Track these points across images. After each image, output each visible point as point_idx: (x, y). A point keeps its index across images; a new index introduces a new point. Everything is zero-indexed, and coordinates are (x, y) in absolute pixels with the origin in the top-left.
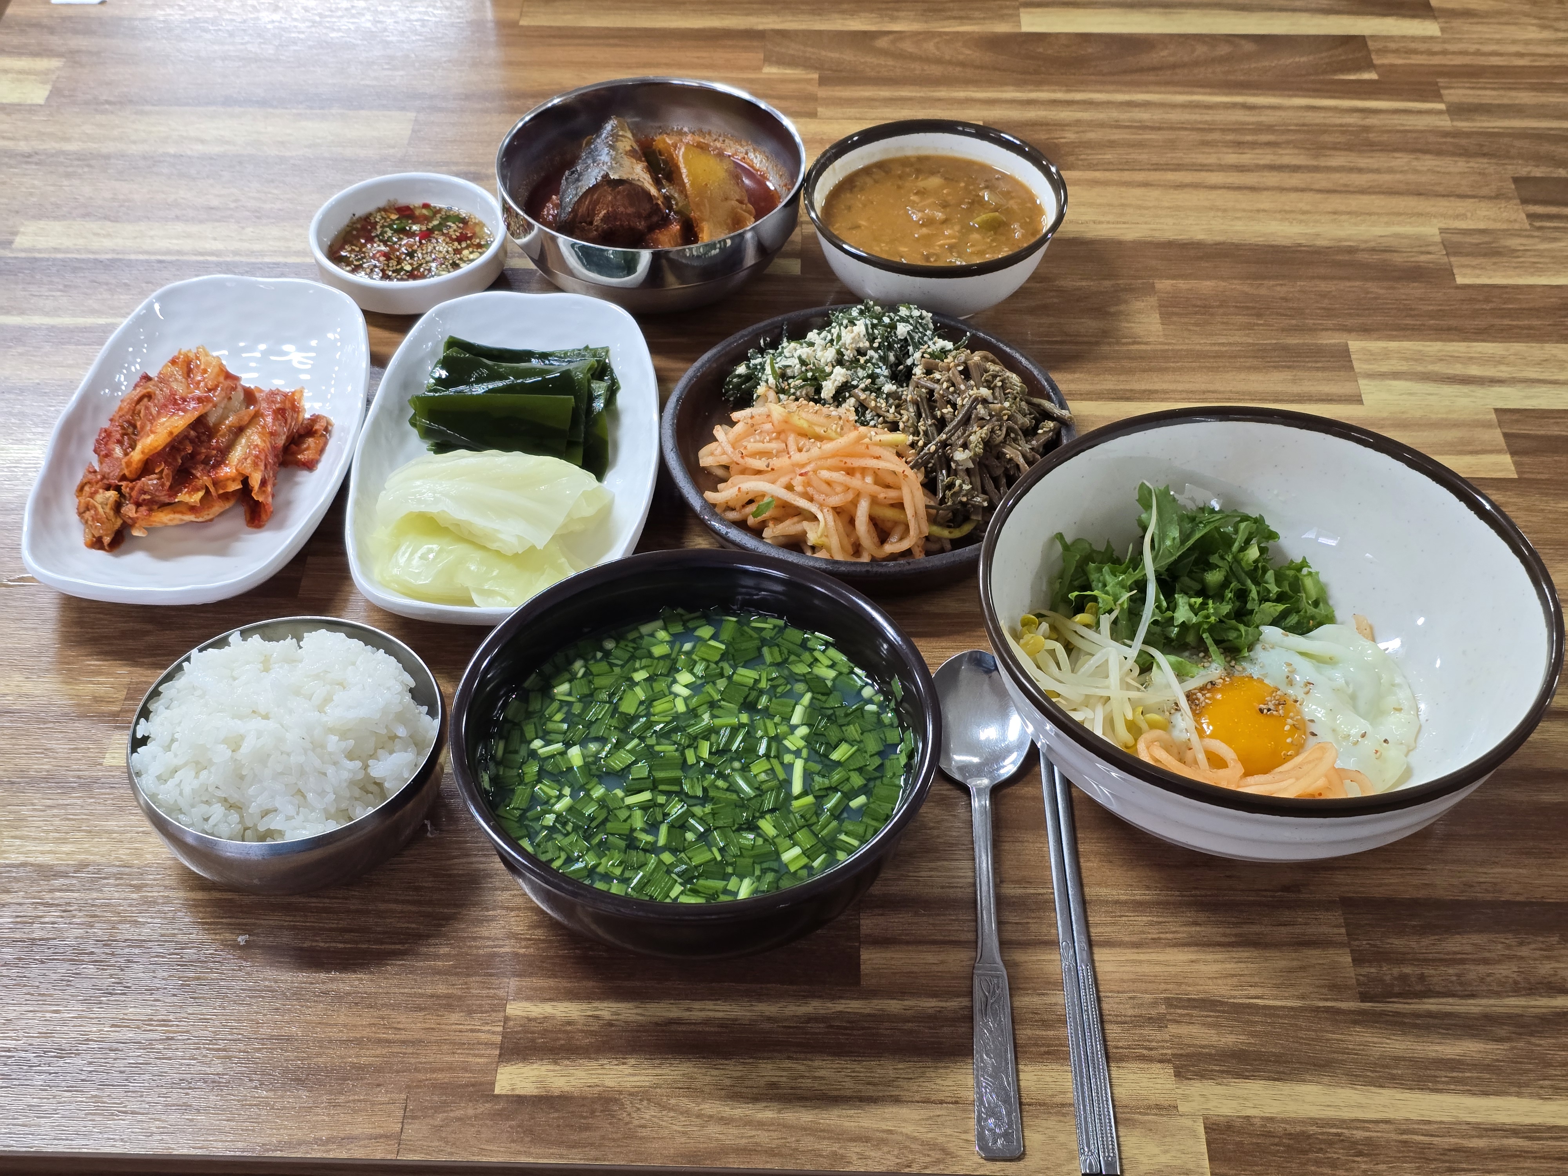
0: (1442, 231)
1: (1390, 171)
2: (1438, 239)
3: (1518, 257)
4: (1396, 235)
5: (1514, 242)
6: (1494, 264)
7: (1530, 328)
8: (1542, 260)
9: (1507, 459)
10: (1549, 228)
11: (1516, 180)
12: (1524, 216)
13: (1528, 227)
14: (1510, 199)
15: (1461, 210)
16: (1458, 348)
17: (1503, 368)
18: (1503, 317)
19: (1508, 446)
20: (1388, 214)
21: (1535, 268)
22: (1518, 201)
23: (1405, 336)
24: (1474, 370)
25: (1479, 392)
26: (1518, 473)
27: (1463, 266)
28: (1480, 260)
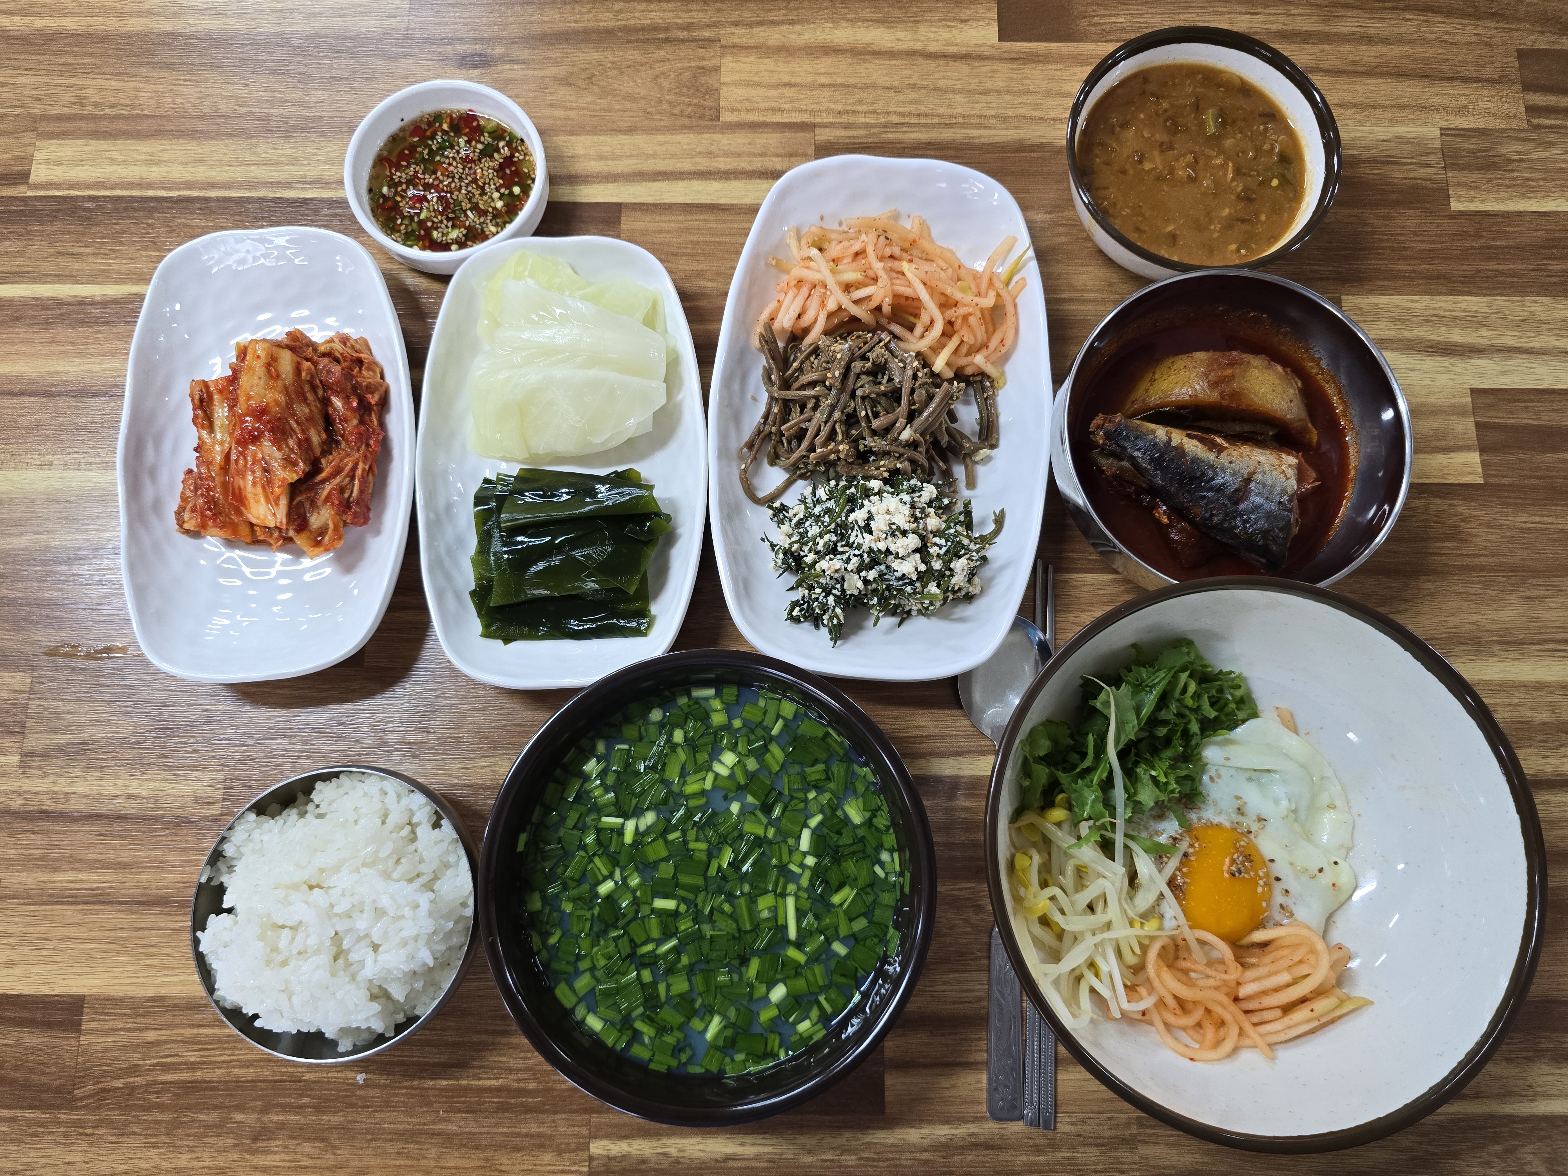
0: (1445, 132)
1: (1400, 41)
2: (1437, 144)
3: (1512, 171)
4: (1399, 139)
5: (1509, 149)
6: (1490, 180)
7: (1513, 274)
8: (1533, 176)
9: (1474, 458)
10: (1546, 127)
11: (1522, 55)
12: (1522, 109)
13: (1526, 127)
14: (1513, 82)
15: (1463, 101)
16: (1444, 303)
17: (1485, 332)
18: (1489, 259)
19: (1479, 439)
20: (1394, 107)
21: (1527, 189)
22: (1518, 87)
23: (1395, 288)
24: (1457, 336)
25: (1459, 365)
26: (1485, 476)
27: (1460, 185)
28: (1475, 176)
